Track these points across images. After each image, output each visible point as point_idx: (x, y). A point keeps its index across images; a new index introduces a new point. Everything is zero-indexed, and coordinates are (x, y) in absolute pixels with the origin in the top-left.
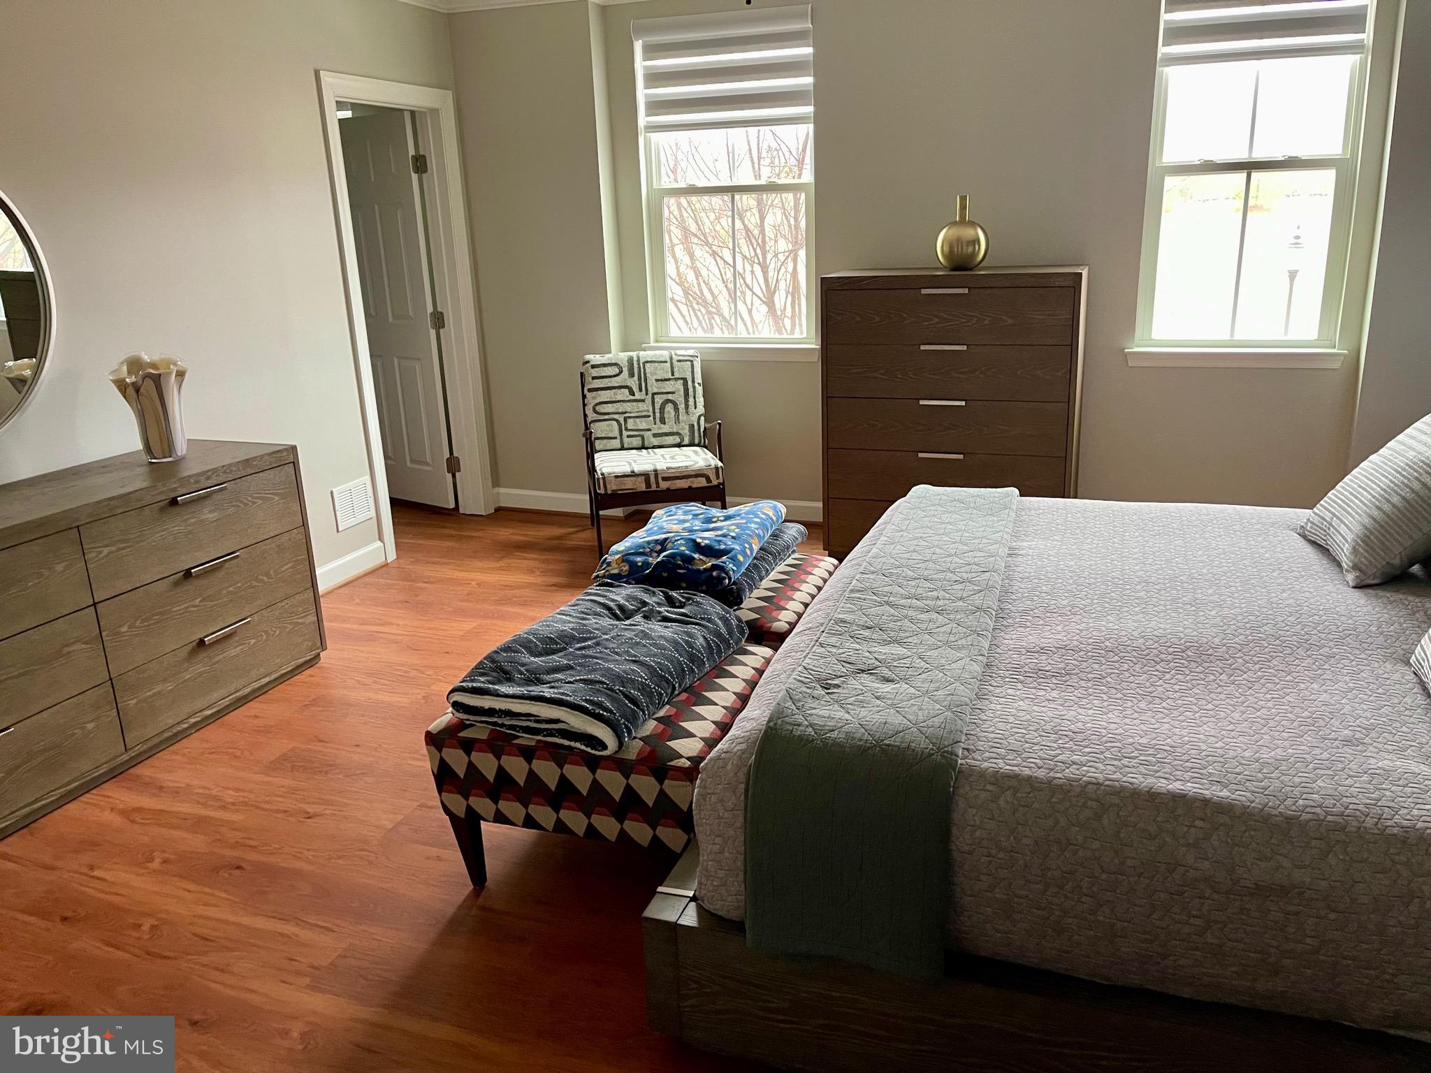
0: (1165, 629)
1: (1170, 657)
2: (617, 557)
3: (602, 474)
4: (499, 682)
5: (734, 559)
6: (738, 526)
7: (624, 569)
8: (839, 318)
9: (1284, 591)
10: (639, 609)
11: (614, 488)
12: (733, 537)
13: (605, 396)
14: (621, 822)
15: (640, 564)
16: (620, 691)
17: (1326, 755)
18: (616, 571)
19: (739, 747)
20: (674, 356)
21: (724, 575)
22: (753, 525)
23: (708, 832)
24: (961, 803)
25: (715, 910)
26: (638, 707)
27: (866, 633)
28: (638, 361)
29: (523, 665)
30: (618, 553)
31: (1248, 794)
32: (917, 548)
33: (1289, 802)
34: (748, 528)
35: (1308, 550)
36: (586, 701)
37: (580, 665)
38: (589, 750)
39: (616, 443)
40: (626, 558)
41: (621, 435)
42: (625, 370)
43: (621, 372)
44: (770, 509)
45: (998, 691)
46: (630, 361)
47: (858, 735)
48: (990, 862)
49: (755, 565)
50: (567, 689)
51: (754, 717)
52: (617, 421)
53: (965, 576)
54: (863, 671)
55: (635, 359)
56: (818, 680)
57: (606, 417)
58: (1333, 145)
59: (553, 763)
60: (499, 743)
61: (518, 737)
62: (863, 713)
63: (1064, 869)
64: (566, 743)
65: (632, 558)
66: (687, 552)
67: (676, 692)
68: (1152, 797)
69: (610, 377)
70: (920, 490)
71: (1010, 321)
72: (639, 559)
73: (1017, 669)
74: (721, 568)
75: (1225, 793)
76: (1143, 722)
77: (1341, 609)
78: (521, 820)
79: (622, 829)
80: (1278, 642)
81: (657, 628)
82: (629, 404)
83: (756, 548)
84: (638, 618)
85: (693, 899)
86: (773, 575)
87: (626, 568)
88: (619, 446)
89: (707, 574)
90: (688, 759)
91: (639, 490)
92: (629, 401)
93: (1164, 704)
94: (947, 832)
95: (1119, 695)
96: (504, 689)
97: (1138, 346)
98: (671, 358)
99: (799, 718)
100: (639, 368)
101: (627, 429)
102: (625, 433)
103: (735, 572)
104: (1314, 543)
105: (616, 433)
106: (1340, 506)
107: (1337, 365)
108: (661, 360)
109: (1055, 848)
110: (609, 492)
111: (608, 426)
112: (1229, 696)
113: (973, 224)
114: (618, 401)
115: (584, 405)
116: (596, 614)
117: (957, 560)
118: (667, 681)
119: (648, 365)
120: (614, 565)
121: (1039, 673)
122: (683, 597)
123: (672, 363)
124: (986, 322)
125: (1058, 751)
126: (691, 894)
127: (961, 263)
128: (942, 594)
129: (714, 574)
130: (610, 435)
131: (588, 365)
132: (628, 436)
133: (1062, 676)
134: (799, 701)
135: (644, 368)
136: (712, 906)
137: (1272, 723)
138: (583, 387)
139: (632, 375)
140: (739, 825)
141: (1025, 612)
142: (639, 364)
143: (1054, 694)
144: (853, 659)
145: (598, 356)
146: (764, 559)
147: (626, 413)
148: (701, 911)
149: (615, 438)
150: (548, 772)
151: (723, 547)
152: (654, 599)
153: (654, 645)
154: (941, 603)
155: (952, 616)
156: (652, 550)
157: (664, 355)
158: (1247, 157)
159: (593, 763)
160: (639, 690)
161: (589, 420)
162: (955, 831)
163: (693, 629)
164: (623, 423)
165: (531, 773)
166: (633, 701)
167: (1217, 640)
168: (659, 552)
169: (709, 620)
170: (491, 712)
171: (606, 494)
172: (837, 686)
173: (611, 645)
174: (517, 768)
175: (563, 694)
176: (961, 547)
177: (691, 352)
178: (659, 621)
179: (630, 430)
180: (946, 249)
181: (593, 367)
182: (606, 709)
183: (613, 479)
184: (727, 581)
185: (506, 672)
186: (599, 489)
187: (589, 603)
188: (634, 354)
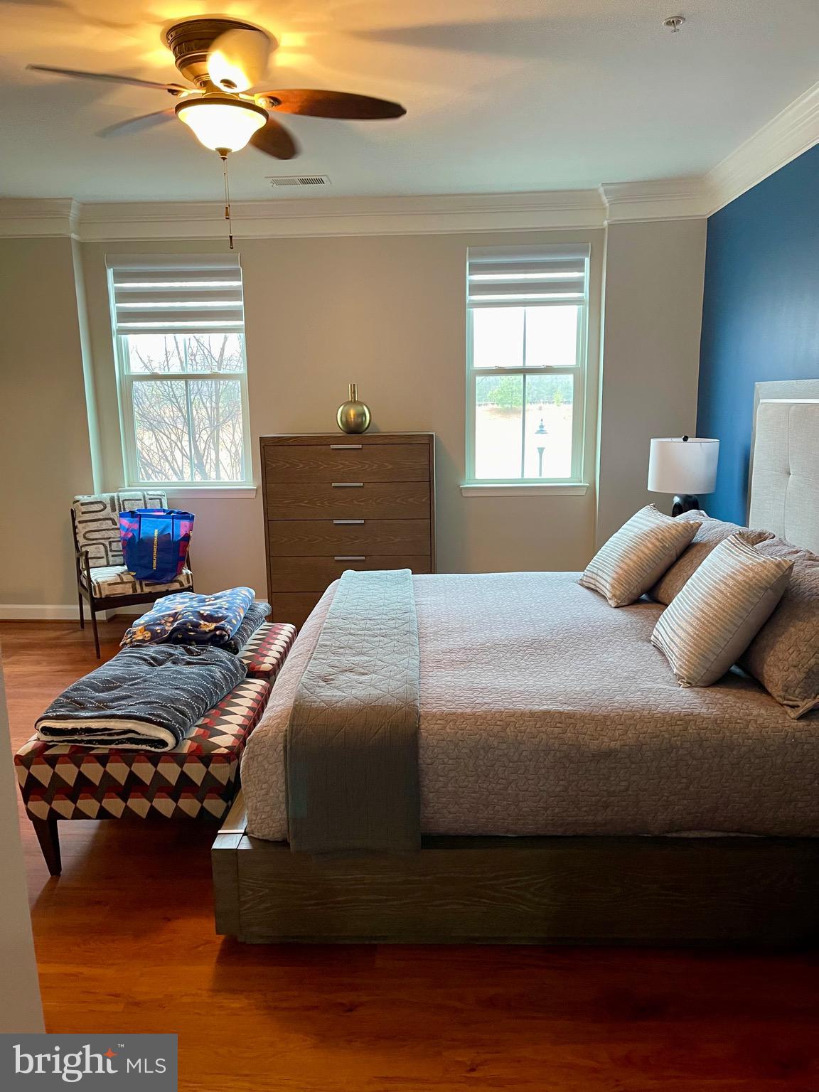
0: (519, 635)
1: (525, 648)
2: (140, 628)
3: (98, 583)
4: (77, 710)
5: (230, 622)
6: (228, 602)
7: (147, 636)
8: (274, 465)
9: (578, 612)
10: (168, 658)
11: (107, 593)
12: (226, 609)
13: (93, 526)
14: (176, 801)
15: (159, 631)
16: (172, 707)
17: (617, 685)
18: (141, 638)
19: (276, 722)
20: (146, 496)
21: (225, 633)
22: (237, 601)
23: (257, 782)
24: (424, 734)
25: (263, 836)
26: (186, 717)
27: (341, 651)
28: (119, 499)
29: (92, 698)
30: (140, 625)
31: (582, 707)
32: (359, 604)
33: (603, 708)
34: (235, 603)
35: (586, 591)
36: (149, 714)
37: (135, 694)
38: (153, 749)
39: (103, 562)
40: (147, 627)
41: (107, 555)
42: (109, 507)
43: (105, 508)
44: (245, 592)
45: (431, 673)
46: (112, 499)
47: (354, 703)
48: (444, 768)
49: (242, 627)
50: (131, 709)
51: (280, 703)
52: (103, 544)
53: (394, 616)
54: (346, 671)
55: (116, 498)
56: (320, 677)
57: (95, 542)
58: (570, 360)
59: (124, 764)
60: (78, 755)
61: (94, 748)
62: (354, 691)
63: (489, 764)
64: (134, 747)
65: (152, 627)
66: (195, 620)
67: (208, 708)
68: (532, 714)
69: (97, 512)
70: (348, 574)
71: (390, 467)
72: (157, 628)
73: (439, 662)
74: (222, 629)
75: (570, 708)
76: (518, 680)
77: (610, 618)
78: (94, 814)
79: (177, 806)
80: (581, 636)
81: (187, 669)
82: (112, 531)
83: (242, 616)
84: (169, 664)
85: (245, 834)
86: (253, 636)
87: (148, 635)
88: (106, 564)
89: (212, 633)
90: (226, 748)
91: (127, 594)
92: (113, 529)
93: (527, 671)
94: (417, 752)
95: (501, 669)
96: (82, 714)
97: (467, 484)
98: (144, 497)
99: (315, 698)
100: (120, 504)
101: (111, 551)
102: (110, 554)
103: (231, 629)
104: (588, 588)
105: (103, 554)
106: (601, 563)
107: (583, 493)
108: (136, 498)
109: (482, 752)
110: (103, 596)
111: (96, 548)
112: (562, 664)
113: (361, 404)
114: (104, 530)
115: (75, 534)
116: (136, 664)
117: (385, 608)
118: (202, 700)
119: (126, 503)
120: (139, 633)
121: (452, 663)
122: (198, 649)
123: (145, 501)
124: (374, 467)
125: (475, 699)
126: (243, 831)
127: (354, 430)
128: (382, 626)
129: (218, 633)
130: (98, 556)
131: (77, 503)
132: (113, 556)
133: (466, 663)
134: (311, 689)
135: (123, 504)
136: (260, 834)
137: (586, 674)
138: (74, 520)
139: (113, 509)
140: (279, 772)
141: (435, 633)
142: (119, 501)
143: (464, 672)
144: (337, 664)
145: (85, 497)
146: (248, 624)
147: (110, 538)
148: (252, 839)
149: (103, 557)
150: (119, 771)
151: (220, 615)
152: (178, 651)
153: (188, 678)
154: (384, 631)
155: (393, 638)
156: (166, 622)
157: (139, 495)
158: (522, 365)
159: (154, 759)
160: (185, 706)
161: (80, 544)
162: (421, 751)
163: (213, 668)
164: (108, 546)
165: (106, 774)
166: (182, 713)
167: (548, 638)
168: (172, 622)
169: (221, 661)
170: (74, 731)
171: (101, 598)
172: (333, 680)
173: (155, 680)
174: (93, 772)
175: (130, 712)
176: (386, 601)
177: (159, 493)
178: (185, 665)
179: (114, 551)
180: (344, 419)
181: (82, 504)
182: (164, 719)
183: (106, 586)
184: (227, 637)
185: (80, 704)
186: (95, 594)
187: (127, 658)
188: (115, 495)
